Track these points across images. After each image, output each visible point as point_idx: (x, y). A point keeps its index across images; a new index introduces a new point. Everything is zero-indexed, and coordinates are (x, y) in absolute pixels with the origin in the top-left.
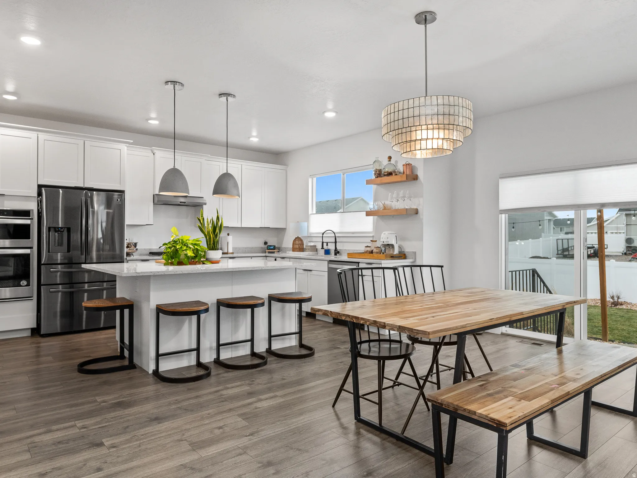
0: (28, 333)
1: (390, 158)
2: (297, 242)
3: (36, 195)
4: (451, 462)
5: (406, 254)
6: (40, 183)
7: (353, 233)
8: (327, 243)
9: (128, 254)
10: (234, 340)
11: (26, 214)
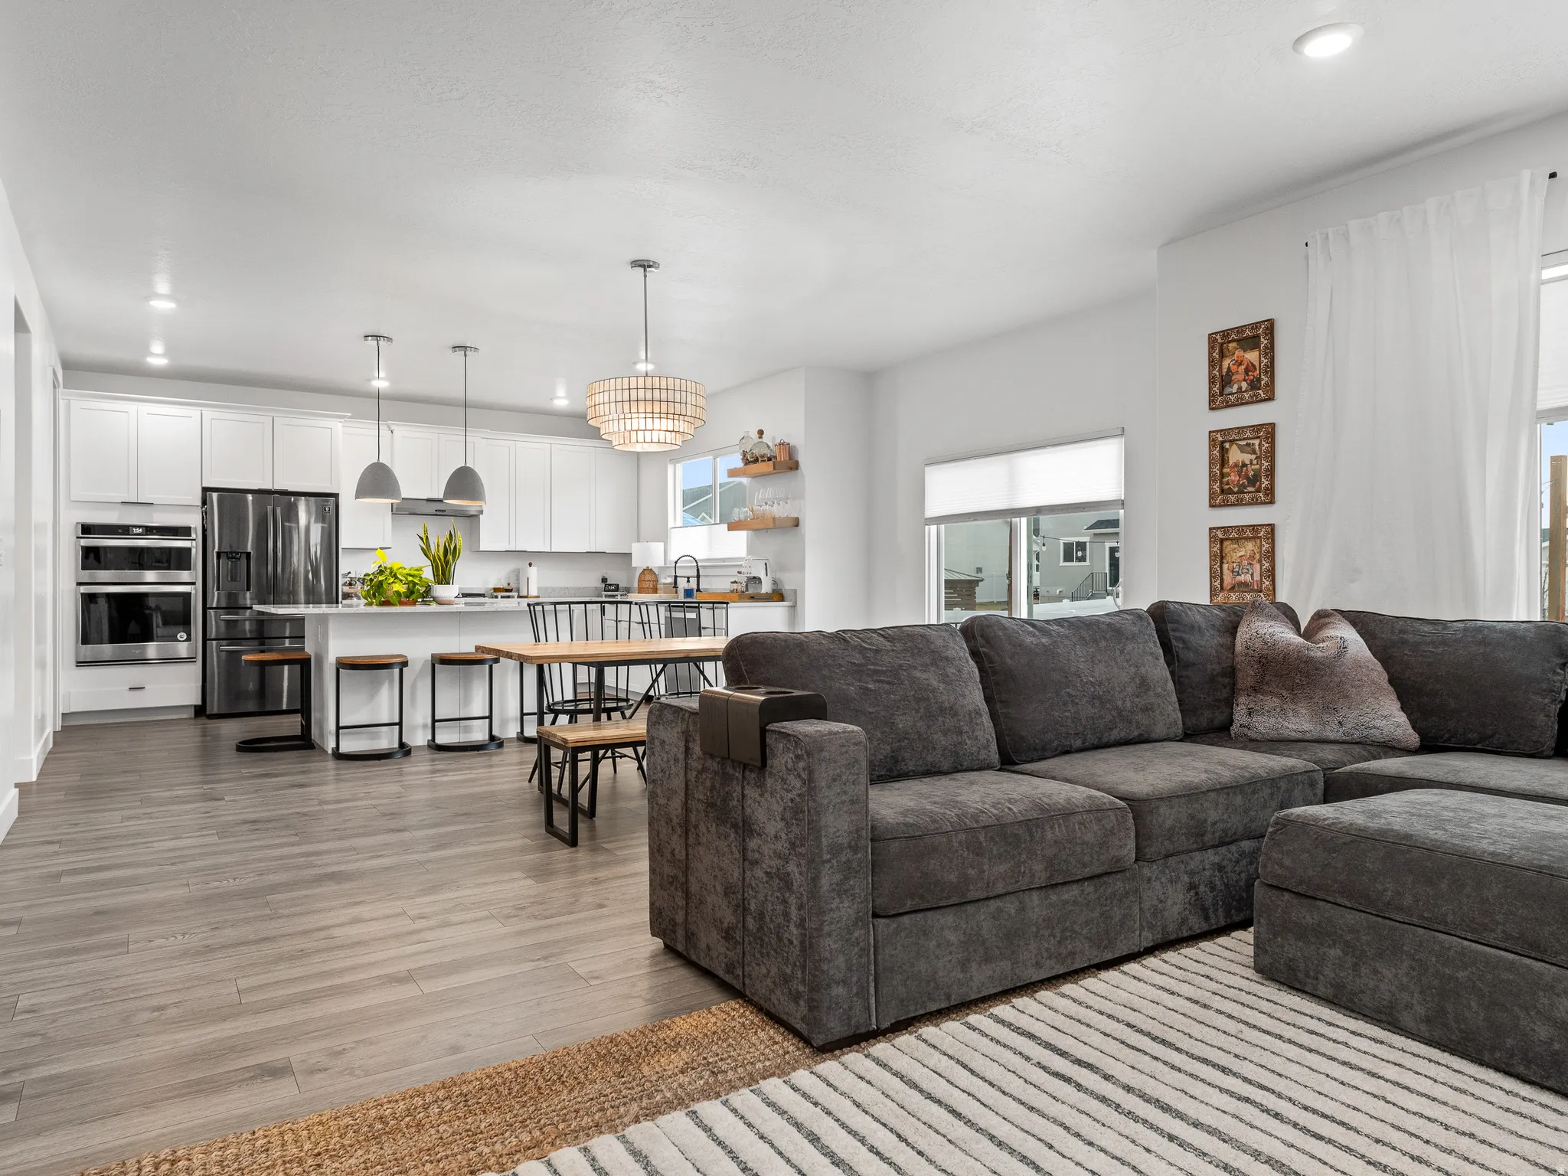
0: (191, 713)
1: (761, 433)
2: (648, 577)
3: (199, 503)
4: (594, 816)
5: (784, 592)
6: (205, 485)
7: (724, 560)
8: (688, 578)
9: (347, 596)
10: (462, 716)
11: (184, 532)
